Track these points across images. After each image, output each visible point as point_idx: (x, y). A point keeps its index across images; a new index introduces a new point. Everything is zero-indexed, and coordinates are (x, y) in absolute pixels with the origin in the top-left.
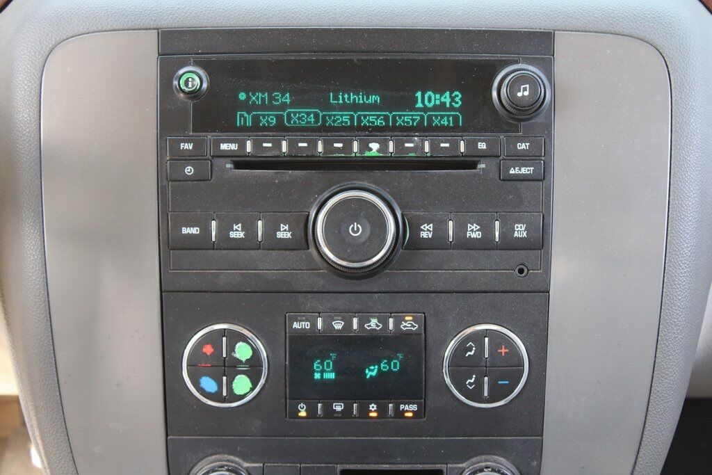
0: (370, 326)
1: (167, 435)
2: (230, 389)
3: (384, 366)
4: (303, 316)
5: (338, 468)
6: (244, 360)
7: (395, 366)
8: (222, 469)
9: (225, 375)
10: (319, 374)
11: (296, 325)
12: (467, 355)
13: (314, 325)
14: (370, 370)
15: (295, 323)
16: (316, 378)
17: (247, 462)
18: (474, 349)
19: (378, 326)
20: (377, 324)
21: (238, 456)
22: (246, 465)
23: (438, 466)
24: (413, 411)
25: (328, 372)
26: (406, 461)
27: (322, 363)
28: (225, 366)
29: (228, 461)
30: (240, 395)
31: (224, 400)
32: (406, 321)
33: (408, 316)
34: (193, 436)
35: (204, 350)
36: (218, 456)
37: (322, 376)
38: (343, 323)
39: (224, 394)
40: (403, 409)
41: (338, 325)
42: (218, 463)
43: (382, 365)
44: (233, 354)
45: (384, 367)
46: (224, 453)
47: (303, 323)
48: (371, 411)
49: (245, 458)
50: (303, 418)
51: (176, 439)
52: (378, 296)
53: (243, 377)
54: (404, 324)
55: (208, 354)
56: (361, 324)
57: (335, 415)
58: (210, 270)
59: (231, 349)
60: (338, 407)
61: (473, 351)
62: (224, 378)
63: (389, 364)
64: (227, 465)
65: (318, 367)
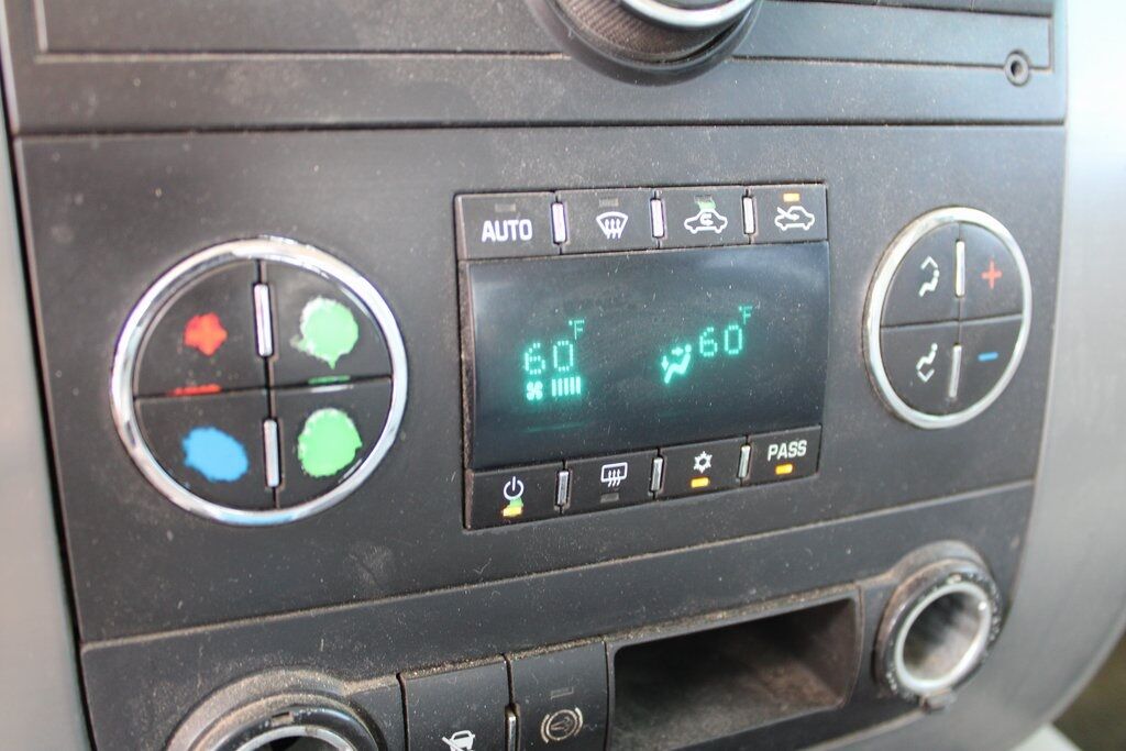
0: (696, 224)
1: (77, 641)
2: (290, 460)
3: (707, 345)
4: (511, 201)
5: (610, 646)
6: (331, 359)
7: (733, 344)
8: (285, 720)
9: (269, 417)
10: (539, 385)
11: (490, 232)
12: (922, 293)
13: (544, 228)
14: (673, 359)
15: (488, 224)
16: (530, 397)
17: (349, 679)
18: (937, 273)
19: (717, 223)
20: (713, 218)
21: (319, 667)
22: (349, 689)
23: (835, 594)
24: (794, 461)
25: (564, 375)
26: (770, 593)
27: (546, 353)
28: (268, 387)
29: (295, 689)
30: (324, 478)
31: (270, 502)
32: (786, 206)
33: (792, 191)
34: (169, 629)
35: (193, 337)
36: (256, 678)
37: (547, 390)
38: (626, 217)
39: (273, 480)
40: (774, 457)
41: (612, 226)
42: (263, 702)
43: (702, 342)
44: (294, 342)
45: (709, 348)
46: (276, 666)
47: (513, 223)
48: (698, 475)
49: (342, 666)
50: (514, 520)
51: (107, 651)
52: (712, 135)
53: (333, 414)
54: (783, 214)
55: (208, 349)
56: (673, 220)
57: (604, 500)
58: (189, 52)
59: (286, 324)
60: (614, 475)
61: (935, 281)
62: (270, 428)
63: (718, 337)
64: (295, 705)
65: (535, 365)
